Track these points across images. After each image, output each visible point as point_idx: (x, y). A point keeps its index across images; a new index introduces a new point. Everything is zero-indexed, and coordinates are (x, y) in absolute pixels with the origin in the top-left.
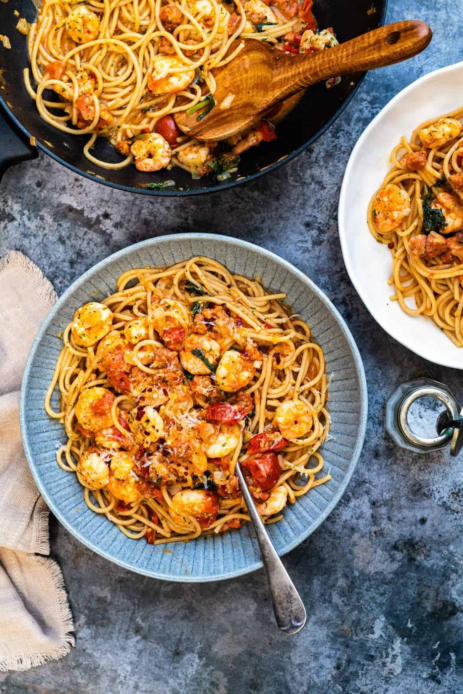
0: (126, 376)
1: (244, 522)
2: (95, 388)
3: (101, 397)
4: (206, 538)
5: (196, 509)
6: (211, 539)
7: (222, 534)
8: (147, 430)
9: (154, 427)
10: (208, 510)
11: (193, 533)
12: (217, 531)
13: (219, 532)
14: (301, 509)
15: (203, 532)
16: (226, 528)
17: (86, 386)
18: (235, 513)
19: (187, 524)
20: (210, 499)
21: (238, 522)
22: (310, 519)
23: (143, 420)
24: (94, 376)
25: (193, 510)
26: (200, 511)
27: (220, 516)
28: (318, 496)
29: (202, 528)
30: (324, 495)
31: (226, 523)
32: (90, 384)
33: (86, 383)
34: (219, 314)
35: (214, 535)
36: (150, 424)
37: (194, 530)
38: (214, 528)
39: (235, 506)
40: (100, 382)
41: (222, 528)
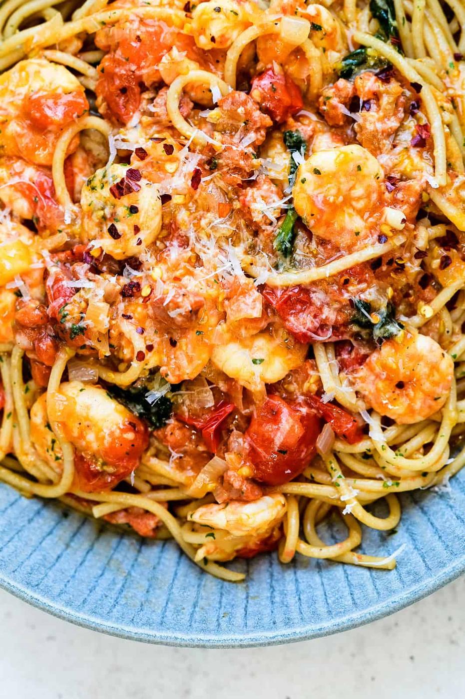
0: (137, 90)
1: (162, 534)
2: (62, 68)
3: (60, 91)
4: (65, 515)
5: (91, 437)
6: (76, 525)
7: (104, 527)
8: (119, 227)
9: (137, 229)
10: (111, 455)
11: (50, 483)
12: (98, 512)
13: (100, 519)
14: (291, 587)
15: (69, 495)
16: (121, 520)
17: (48, 53)
18: (160, 502)
19: (51, 456)
20: (130, 436)
21: (152, 524)
22: (295, 615)
23: (126, 201)
24: (77, 45)
25: (82, 436)
26: (95, 446)
27: (124, 487)
28: (343, 584)
29: (73, 484)
30: (356, 592)
31: (127, 510)
32: (58, 55)
33: (52, 47)
34: (385, 100)
35: (87, 518)
36: (134, 219)
37: (55, 481)
38: (97, 503)
39: (166, 487)
40: (79, 64)
41: (113, 514)
